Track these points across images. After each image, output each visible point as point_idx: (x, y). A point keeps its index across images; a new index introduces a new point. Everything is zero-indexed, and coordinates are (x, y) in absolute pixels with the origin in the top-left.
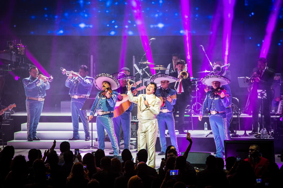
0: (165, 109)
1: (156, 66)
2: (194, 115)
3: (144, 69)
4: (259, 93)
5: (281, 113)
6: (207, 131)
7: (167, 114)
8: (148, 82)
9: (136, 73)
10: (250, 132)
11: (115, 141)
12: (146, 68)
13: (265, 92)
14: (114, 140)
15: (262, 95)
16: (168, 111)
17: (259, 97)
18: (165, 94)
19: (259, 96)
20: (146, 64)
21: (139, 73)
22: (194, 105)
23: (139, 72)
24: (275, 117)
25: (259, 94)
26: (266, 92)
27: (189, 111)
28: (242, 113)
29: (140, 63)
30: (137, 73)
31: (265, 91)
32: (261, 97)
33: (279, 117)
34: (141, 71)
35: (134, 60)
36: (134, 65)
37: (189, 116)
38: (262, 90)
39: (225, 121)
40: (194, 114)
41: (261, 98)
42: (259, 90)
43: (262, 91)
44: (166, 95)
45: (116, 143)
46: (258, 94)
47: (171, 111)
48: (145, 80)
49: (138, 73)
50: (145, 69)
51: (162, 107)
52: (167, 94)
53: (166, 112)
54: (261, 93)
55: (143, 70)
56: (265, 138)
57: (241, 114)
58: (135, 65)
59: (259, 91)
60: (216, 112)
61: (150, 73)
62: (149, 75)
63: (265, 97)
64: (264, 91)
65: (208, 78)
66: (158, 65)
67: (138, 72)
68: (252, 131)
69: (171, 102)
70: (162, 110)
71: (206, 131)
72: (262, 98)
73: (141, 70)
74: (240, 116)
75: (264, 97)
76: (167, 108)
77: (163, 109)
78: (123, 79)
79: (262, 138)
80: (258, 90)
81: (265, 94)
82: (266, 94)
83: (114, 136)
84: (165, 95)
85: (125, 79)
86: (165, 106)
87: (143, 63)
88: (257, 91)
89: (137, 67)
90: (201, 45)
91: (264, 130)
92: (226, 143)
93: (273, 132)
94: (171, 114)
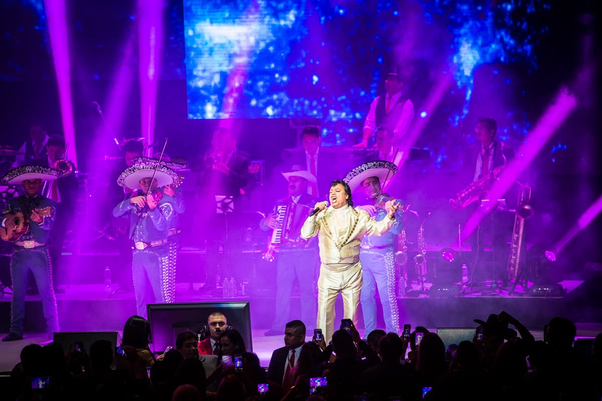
0: (29, 241)
2: (81, 252)
4: (219, 202)
5: (279, 242)
7: (34, 251)
10: (202, 285)
13: (231, 200)
15: (225, 206)
16: (37, 244)
17: (219, 211)
18: (31, 206)
19: (219, 208)
24: (251, 253)
25: (219, 205)
26: (233, 200)
27: (70, 243)
28: (184, 246)
31: (232, 197)
32: (223, 210)
33: (259, 251)
37: (70, 254)
38: (225, 197)
39: (163, 264)
40: (82, 250)
41: (222, 212)
42: (218, 196)
43: (225, 199)
44: (32, 209)
46: (217, 205)
47: (43, 244)
51: (24, 235)
53: (32, 247)
59: (219, 198)
60: (146, 245)
63: (231, 211)
64: (228, 198)
65: (133, 171)
68: (204, 284)
69: (40, 223)
70: (22, 243)
72: (225, 214)
75: (230, 210)
76: (33, 238)
77: (25, 240)
80: (216, 196)
81: (232, 205)
86: (29, 234)
88: (215, 198)
90: (94, 102)
91: (229, 280)
92: (151, 309)
93: (247, 283)
94: (43, 252)
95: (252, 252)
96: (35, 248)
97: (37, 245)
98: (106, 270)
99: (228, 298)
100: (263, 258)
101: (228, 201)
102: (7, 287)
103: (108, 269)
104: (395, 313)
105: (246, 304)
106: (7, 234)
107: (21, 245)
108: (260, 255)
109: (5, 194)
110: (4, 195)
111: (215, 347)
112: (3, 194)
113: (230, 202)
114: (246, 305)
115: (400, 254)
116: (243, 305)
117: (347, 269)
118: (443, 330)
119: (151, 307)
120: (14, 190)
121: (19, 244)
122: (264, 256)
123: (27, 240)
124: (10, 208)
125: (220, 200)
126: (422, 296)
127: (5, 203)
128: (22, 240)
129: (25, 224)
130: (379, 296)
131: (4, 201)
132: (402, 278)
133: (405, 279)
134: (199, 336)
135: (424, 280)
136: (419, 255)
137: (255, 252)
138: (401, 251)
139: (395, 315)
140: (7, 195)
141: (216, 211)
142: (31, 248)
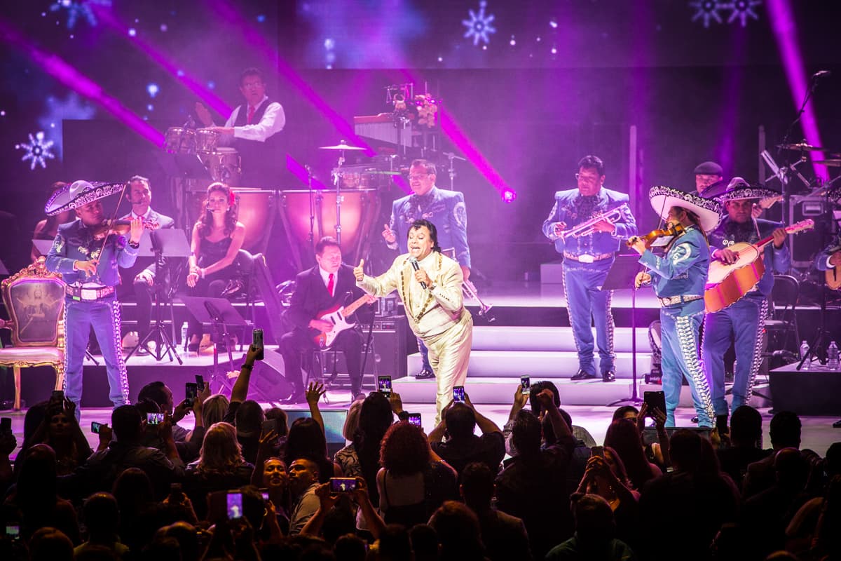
1: (832, 154)
3: (792, 167)
8: (805, 206)
9: (766, 179)
12: (800, 164)
14: (696, 384)
20: (800, 149)
21: (776, 177)
23: (779, 176)
29: (780, 146)
30: (772, 177)
34: (784, 171)
35: (762, 137)
36: (763, 154)
45: (701, 393)
48: (796, 199)
49: (773, 179)
50: (795, 166)
55: (790, 169)
58: (765, 154)
61: (811, 179)
62: (810, 182)
66: (837, 152)
67: (774, 174)
73: (784, 168)
78: (728, 197)
85: (735, 196)
87: (792, 148)
89: (772, 160)
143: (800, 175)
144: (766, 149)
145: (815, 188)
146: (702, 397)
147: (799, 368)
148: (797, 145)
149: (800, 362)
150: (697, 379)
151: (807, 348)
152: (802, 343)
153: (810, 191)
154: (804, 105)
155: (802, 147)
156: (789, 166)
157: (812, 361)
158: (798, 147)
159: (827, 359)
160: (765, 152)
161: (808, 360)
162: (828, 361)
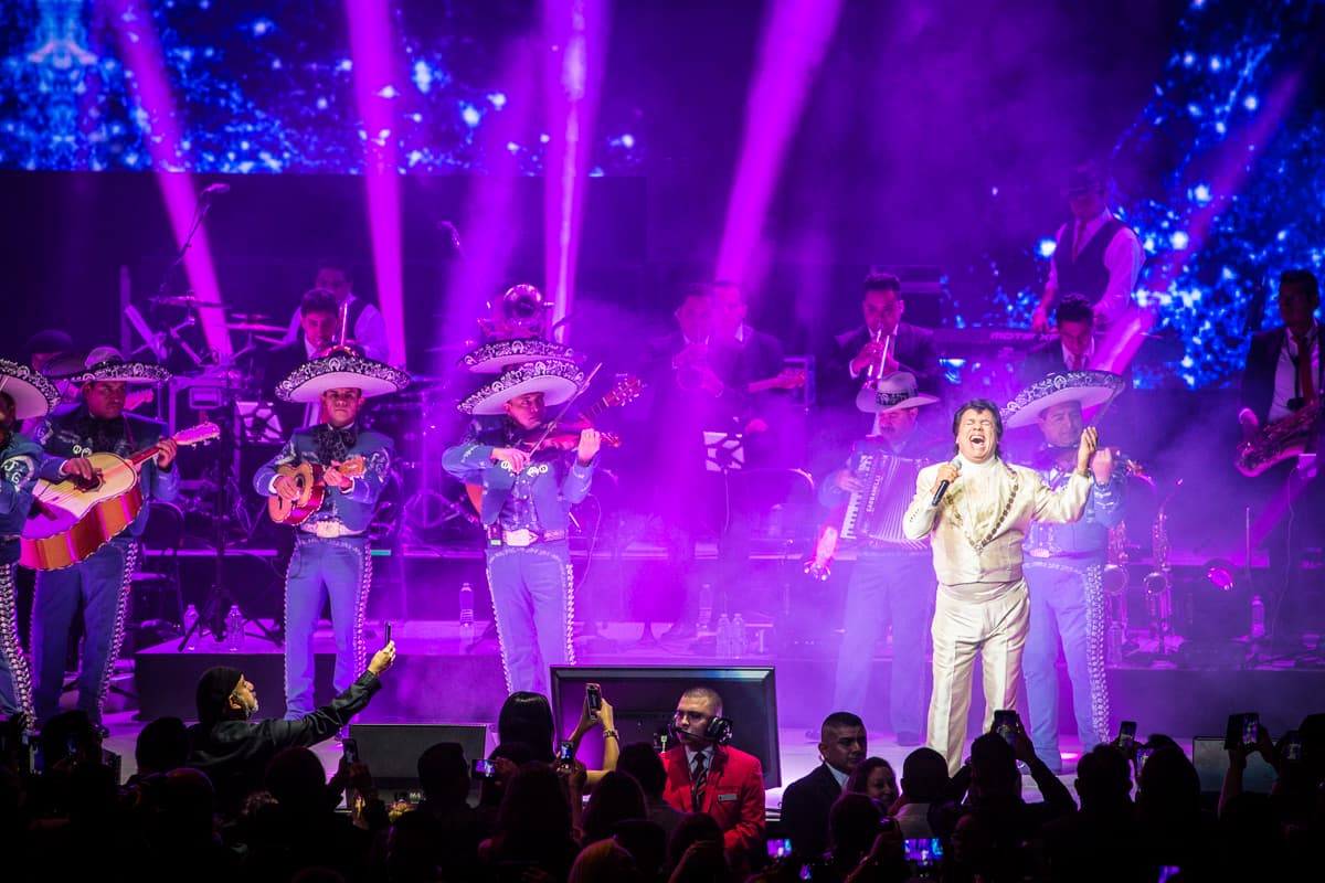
0: (327, 524)
1: (234, 315)
2: (410, 550)
3: (174, 332)
4: (712, 446)
6: (470, 623)
7: (337, 544)
8: (194, 394)
9: (134, 348)
11: (20, 679)
12: (185, 327)
13: (737, 443)
14: (13, 675)
15: (724, 456)
16: (344, 531)
17: (712, 466)
18: (336, 450)
19: (711, 459)
20: (185, 305)
21: (149, 349)
22: (412, 499)
23: (152, 346)
24: (779, 560)
25: (712, 453)
26: (742, 443)
27: (387, 530)
28: (633, 540)
29: (153, 300)
30: (142, 348)
31: (739, 436)
32: (719, 465)
33: (797, 557)
34: (161, 338)
35: (126, 284)
36: (127, 311)
37: (388, 553)
38: (725, 435)
40: (413, 545)
41: (719, 469)
42: (711, 434)
43: (724, 440)
44: (338, 455)
45: (20, 689)
46: (707, 453)
47: (357, 532)
48: (180, 383)
49: (144, 351)
50: (178, 332)
51: (317, 511)
52: (343, 451)
53: (335, 536)
54: (718, 445)
55: (169, 337)
56: (737, 658)
57: (628, 544)
58: (131, 312)
59: (712, 437)
60: (536, 537)
61: (202, 352)
62: (201, 356)
63: (739, 467)
64: (731, 437)
65: (521, 378)
66: (241, 312)
67: (144, 342)
69: (345, 489)
70: (314, 526)
71: (466, 625)
72: (726, 472)
73: (160, 334)
74: (624, 555)
75: (734, 465)
76: (335, 518)
77: (320, 520)
79: (723, 657)
80: (706, 433)
81: (740, 454)
82: (741, 450)
83: (11, 655)
84: (334, 453)
85: (120, 373)
86: (327, 508)
87: (172, 303)
88: (703, 438)
89: (141, 320)
90: (446, 223)
91: (731, 618)
92: (560, 678)
93: (770, 626)
94: (356, 549)
95: (783, 557)
96: (340, 538)
97: (344, 534)
98: (464, 589)
99: (729, 657)
100: (807, 571)
101: (731, 444)
102: (252, 622)
103: (469, 589)
104: (1100, 700)
105: (766, 673)
106: (281, 507)
107: (311, 531)
108: (800, 564)
109: (251, 419)
110: (248, 421)
111: (696, 763)
112: (246, 420)
113: (736, 448)
114: (768, 676)
115: (1112, 571)
116: (762, 675)
117: (996, 596)
118: (1207, 743)
119: (561, 674)
120: (269, 412)
121: (309, 528)
122: (809, 566)
123: (325, 520)
124: (292, 452)
125: (714, 441)
126: (1160, 665)
127: (250, 438)
128: (313, 521)
129: (317, 490)
130: (1065, 661)
131: (249, 434)
132: (1114, 623)
133: (1122, 627)
134: (664, 739)
135: (1166, 629)
136: (1156, 574)
137: (789, 557)
138: (1113, 563)
139: (1100, 707)
140: (254, 421)
141: (705, 466)
142: (333, 539)
143: (185, 345)
144: (133, 302)
145: (209, 366)
146: (21, 695)
147: (182, 647)
148: (181, 298)
149: (182, 639)
150: (16, 666)
151: (194, 615)
152: (186, 609)
153: (201, 371)
154: (190, 237)
155: (188, 302)
156: (168, 331)
157: (201, 636)
158: (181, 301)
159: (224, 633)
160: (131, 307)
161: (195, 634)
162: (226, 637)
